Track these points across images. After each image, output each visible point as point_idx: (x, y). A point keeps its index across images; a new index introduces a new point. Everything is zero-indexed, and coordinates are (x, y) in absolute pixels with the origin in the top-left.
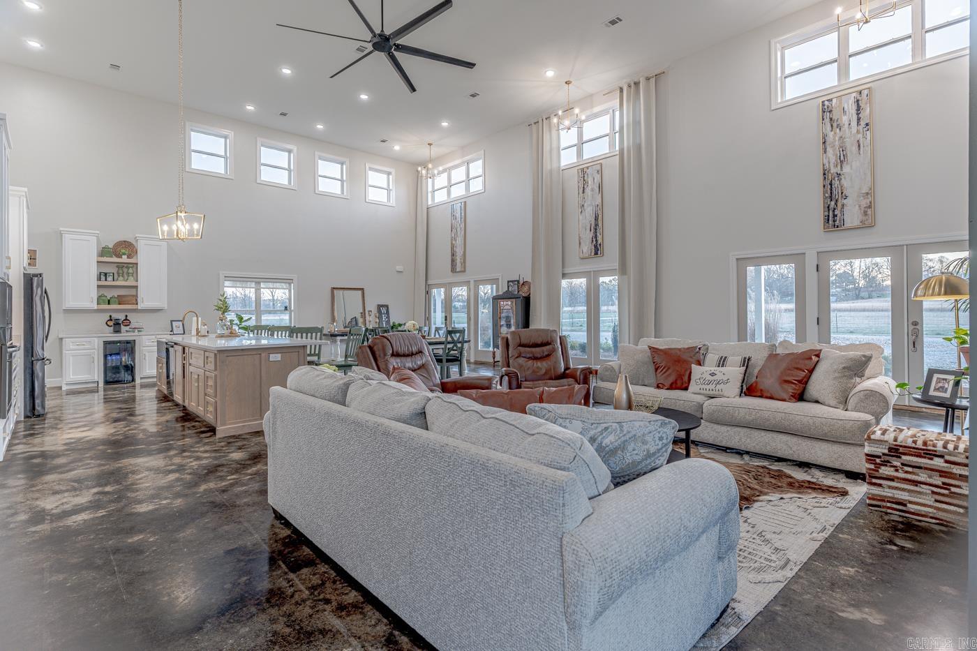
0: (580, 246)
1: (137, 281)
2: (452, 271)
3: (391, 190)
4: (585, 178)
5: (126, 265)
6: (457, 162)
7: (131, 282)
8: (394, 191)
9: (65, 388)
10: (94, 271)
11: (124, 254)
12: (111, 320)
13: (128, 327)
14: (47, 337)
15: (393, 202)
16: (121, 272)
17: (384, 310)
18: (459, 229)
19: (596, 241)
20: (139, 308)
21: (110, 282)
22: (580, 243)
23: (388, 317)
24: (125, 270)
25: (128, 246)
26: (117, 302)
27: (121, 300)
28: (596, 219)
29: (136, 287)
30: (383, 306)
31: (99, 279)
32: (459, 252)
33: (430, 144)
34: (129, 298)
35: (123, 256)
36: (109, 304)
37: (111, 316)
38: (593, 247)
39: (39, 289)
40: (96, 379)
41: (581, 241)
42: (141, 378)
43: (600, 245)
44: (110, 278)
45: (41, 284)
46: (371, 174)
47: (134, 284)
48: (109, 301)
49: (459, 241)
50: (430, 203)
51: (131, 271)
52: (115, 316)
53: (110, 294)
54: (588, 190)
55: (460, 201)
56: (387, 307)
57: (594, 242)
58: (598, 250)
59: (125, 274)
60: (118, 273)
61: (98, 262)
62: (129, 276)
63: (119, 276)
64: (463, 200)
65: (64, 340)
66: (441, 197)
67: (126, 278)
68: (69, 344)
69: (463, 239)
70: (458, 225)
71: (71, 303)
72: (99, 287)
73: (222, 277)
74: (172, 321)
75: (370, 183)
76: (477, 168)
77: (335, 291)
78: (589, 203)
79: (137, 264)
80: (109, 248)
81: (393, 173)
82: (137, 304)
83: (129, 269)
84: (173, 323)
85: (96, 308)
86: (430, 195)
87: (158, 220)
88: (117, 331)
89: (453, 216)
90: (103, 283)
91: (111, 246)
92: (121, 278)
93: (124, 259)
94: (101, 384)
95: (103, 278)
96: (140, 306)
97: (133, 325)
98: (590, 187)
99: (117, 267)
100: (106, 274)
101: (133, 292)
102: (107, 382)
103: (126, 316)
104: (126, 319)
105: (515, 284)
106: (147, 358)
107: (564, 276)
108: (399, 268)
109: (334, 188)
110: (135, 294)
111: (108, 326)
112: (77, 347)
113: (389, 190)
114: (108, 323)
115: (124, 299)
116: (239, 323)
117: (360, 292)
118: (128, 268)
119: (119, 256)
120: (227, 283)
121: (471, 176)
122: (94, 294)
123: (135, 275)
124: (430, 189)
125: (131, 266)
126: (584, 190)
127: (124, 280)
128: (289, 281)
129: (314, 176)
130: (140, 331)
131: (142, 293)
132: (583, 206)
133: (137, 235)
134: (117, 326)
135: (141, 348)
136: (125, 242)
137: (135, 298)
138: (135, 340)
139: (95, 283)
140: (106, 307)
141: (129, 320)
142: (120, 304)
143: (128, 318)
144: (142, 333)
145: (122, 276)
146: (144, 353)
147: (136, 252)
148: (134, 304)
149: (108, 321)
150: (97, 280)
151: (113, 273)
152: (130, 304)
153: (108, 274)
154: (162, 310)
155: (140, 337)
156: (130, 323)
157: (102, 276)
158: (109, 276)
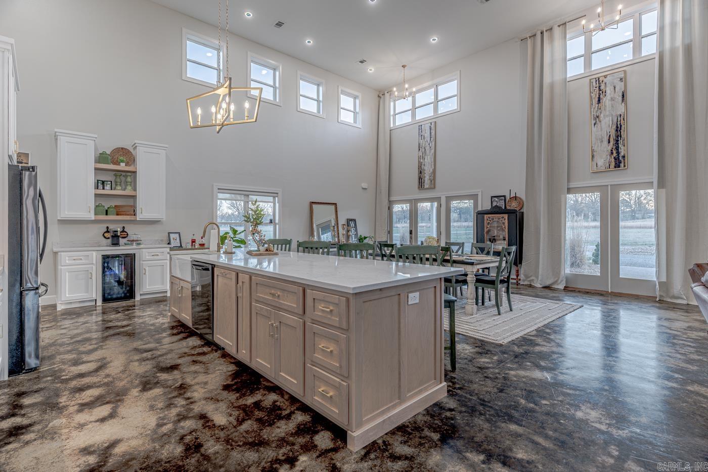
0: (592, 159)
2: (419, 188)
3: (357, 113)
4: (602, 88)
5: (124, 174)
6: (426, 85)
7: (129, 191)
8: (360, 114)
9: (60, 308)
10: (91, 180)
11: (122, 161)
12: (108, 232)
13: (127, 239)
14: (41, 256)
15: (359, 125)
16: (118, 180)
17: (352, 224)
18: (427, 148)
19: (618, 153)
20: (138, 219)
21: (107, 191)
22: (593, 156)
23: (356, 230)
24: (123, 179)
25: (124, 154)
26: (115, 213)
27: (119, 211)
28: (618, 129)
29: (134, 197)
30: (351, 220)
31: (97, 187)
32: (428, 169)
33: (404, 66)
34: (127, 208)
35: (121, 164)
36: (107, 214)
37: (108, 227)
38: (613, 160)
39: (32, 189)
40: (94, 297)
41: (595, 153)
42: (141, 295)
43: (624, 157)
44: (108, 187)
45: (34, 182)
46: (343, 98)
47: (133, 193)
48: (107, 211)
49: (428, 160)
50: (392, 126)
51: (129, 179)
52: (112, 227)
53: (107, 204)
54: (606, 101)
55: (428, 122)
56: (355, 220)
57: (615, 154)
58: (620, 162)
59: (122, 183)
60: (116, 182)
61: (96, 169)
62: (127, 185)
63: (116, 185)
64: (434, 120)
65: (59, 253)
66: (403, 120)
67: (124, 187)
68: (65, 258)
69: (433, 157)
70: (427, 144)
71: (66, 213)
72: (96, 195)
73: (215, 190)
74: (169, 233)
75: (342, 106)
76: (450, 89)
77: (314, 206)
78: (608, 113)
79: (135, 172)
80: (106, 154)
81: (360, 97)
82: (135, 215)
83: (128, 177)
84: (172, 235)
85: (93, 219)
86: (392, 118)
87: (188, 101)
88: (116, 244)
89: (421, 136)
90: (101, 192)
91: (108, 152)
92: (119, 187)
93: (122, 166)
94: (99, 303)
95: (100, 186)
96: (139, 217)
97: (130, 237)
98: (608, 97)
99: (116, 175)
100: (103, 182)
101: (130, 202)
102: (105, 300)
103: (124, 228)
104: (123, 231)
105: (502, 200)
106: (147, 273)
107: (569, 191)
108: (364, 185)
109: (311, 107)
110: (132, 204)
111: (105, 237)
112: (74, 262)
113: (355, 113)
114: (106, 235)
115: (121, 210)
116: (232, 236)
117: (333, 207)
118: (126, 176)
119: (117, 163)
120: (221, 196)
121: (439, 98)
122: (92, 203)
123: (133, 184)
124: (392, 113)
125: (130, 174)
126: (599, 100)
127: (122, 190)
128: (274, 195)
129: (297, 95)
130: (139, 244)
131: (140, 204)
132: (598, 117)
133: (136, 142)
134: (115, 238)
135: (141, 262)
136: (122, 149)
137: (133, 209)
138: (134, 254)
139: (92, 191)
140: (104, 217)
141: (126, 232)
142: (117, 215)
143: (125, 230)
144: (142, 246)
145: (120, 185)
146: (144, 267)
147: (134, 160)
148: (132, 215)
149: (105, 233)
150: (95, 189)
151: (111, 182)
152: (128, 215)
153: (105, 182)
154: (160, 221)
155: (139, 250)
156: (127, 235)
157: (99, 184)
158: (107, 184)
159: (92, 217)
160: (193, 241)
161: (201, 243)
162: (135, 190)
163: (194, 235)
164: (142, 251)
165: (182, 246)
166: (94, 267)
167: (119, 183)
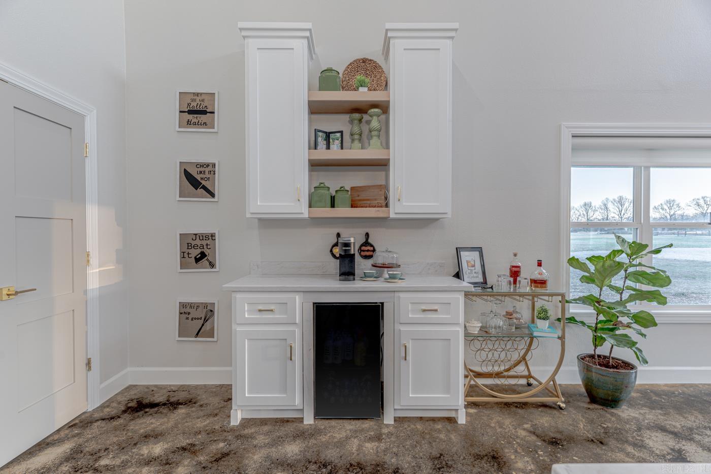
1: (388, 147)
5: (366, 116)
7: (371, 152)
11: (363, 84)
12: (339, 244)
13: (371, 262)
16: (356, 129)
20: (392, 216)
21: (335, 153)
26: (350, 202)
27: (357, 198)
29: (382, 165)
34: (372, 191)
35: (361, 89)
36: (333, 206)
37: (338, 235)
42: (397, 412)
44: (335, 145)
47: (382, 154)
48: (333, 199)
51: (375, 123)
52: (345, 235)
53: (336, 182)
59: (364, 133)
60: (351, 133)
61: (310, 104)
62: (371, 136)
63: (353, 140)
67: (366, 141)
68: (243, 308)
71: (262, 202)
72: (313, 164)
74: (458, 250)
79: (384, 107)
82: (387, 206)
84: (464, 254)
85: (306, 215)
88: (348, 273)
90: (322, 154)
92: (357, 144)
93: (364, 93)
94: (309, 416)
96: (396, 210)
97: (379, 258)
99: (352, 120)
100: (328, 135)
101: (379, 178)
102: (321, 411)
103: (367, 235)
104: (366, 243)
106: (410, 358)
110: (383, 183)
114: (335, 251)
115: (363, 195)
119: (354, 88)
122: (302, 181)
123: (383, 133)
125: (377, 110)
127: (361, 148)
130: (393, 277)
133: (388, 26)
134: (347, 261)
135: (397, 327)
136: (364, 61)
137: (383, 193)
138: (382, 304)
139: (303, 155)
140: (328, 212)
141: (372, 246)
142: (352, 206)
143: (370, 241)
144: (399, 284)
145: (360, 140)
146: (403, 342)
147: (386, 85)
148: (381, 207)
149: (333, 246)
150: (309, 148)
151: (341, 132)
152: (375, 207)
153: (332, 136)
154: (437, 219)
155: (392, 294)
156: (374, 250)
157: (320, 139)
158: (334, 140)
159: (303, 210)
160: (515, 273)
161: (536, 276)
162: (387, 147)
163: (515, 255)
164: (399, 297)
165: (490, 281)
166: (298, 332)
167: (356, 137)
